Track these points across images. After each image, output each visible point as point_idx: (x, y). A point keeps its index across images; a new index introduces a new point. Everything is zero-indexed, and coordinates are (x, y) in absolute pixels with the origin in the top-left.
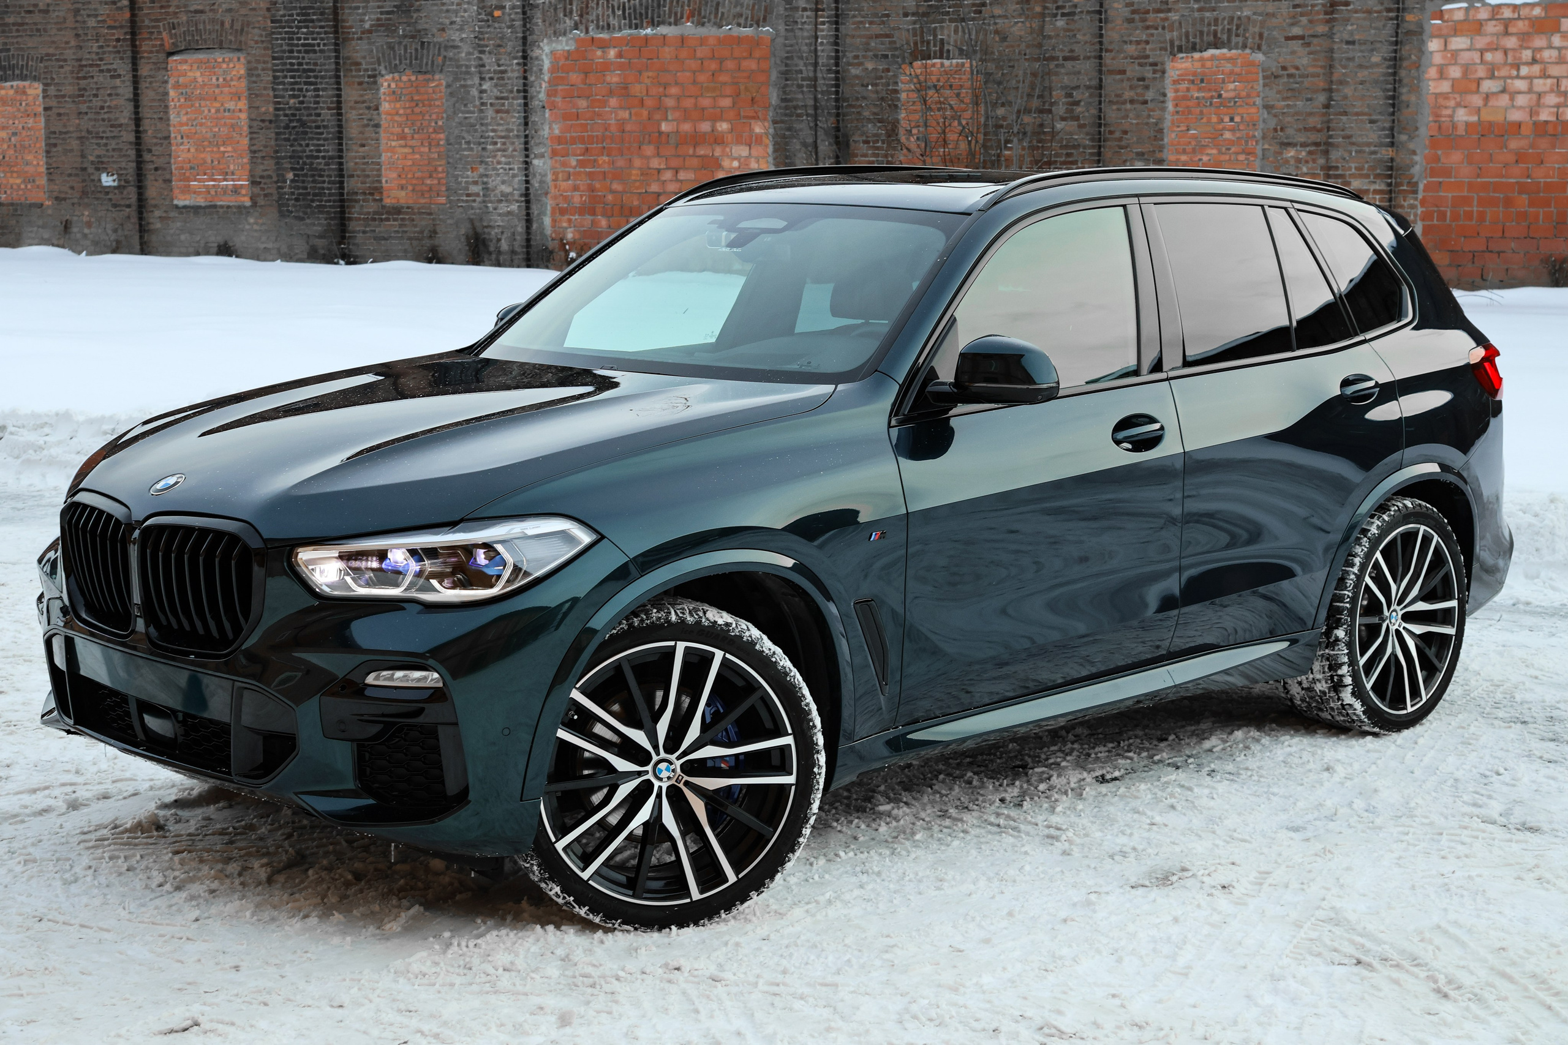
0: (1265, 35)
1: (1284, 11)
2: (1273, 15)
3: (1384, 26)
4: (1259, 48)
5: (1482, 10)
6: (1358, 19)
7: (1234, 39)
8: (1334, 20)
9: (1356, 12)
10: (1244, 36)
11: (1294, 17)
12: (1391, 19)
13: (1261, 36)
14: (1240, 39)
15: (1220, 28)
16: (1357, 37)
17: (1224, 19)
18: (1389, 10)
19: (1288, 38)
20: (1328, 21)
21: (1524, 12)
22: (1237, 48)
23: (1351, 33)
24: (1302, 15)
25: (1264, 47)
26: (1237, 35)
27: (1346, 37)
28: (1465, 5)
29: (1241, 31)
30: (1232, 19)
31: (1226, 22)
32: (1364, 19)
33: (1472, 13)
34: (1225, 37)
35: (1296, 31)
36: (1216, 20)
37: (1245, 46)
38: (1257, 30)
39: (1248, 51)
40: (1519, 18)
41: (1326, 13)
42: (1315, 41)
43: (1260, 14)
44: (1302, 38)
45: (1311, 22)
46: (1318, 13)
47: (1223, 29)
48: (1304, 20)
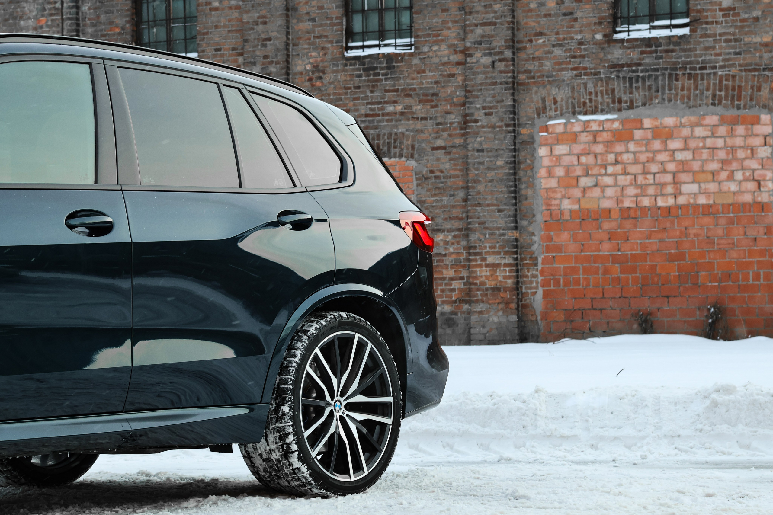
0: (416, 146)
1: (430, 128)
2: (422, 131)
3: (505, 137)
4: (412, 156)
5: (576, 124)
6: (485, 132)
7: (393, 151)
8: (467, 133)
9: (483, 127)
10: (400, 147)
11: (437, 132)
12: (510, 132)
13: (413, 147)
14: (398, 150)
15: (382, 142)
16: (485, 147)
17: (384, 135)
18: (508, 125)
19: (433, 149)
20: (463, 135)
21: (607, 126)
22: (395, 157)
23: (481, 143)
24: (444, 130)
25: (416, 156)
26: (395, 147)
27: (476, 145)
28: (563, 121)
29: (397, 144)
30: (390, 134)
31: (386, 137)
32: (489, 132)
33: (569, 126)
34: (385, 149)
35: (440, 143)
36: (378, 136)
37: (401, 156)
38: (410, 142)
39: (404, 159)
40: (603, 130)
41: (461, 129)
42: (454, 150)
43: (412, 131)
44: (444, 148)
45: (450, 135)
46: (455, 129)
47: (384, 142)
48: (445, 134)
